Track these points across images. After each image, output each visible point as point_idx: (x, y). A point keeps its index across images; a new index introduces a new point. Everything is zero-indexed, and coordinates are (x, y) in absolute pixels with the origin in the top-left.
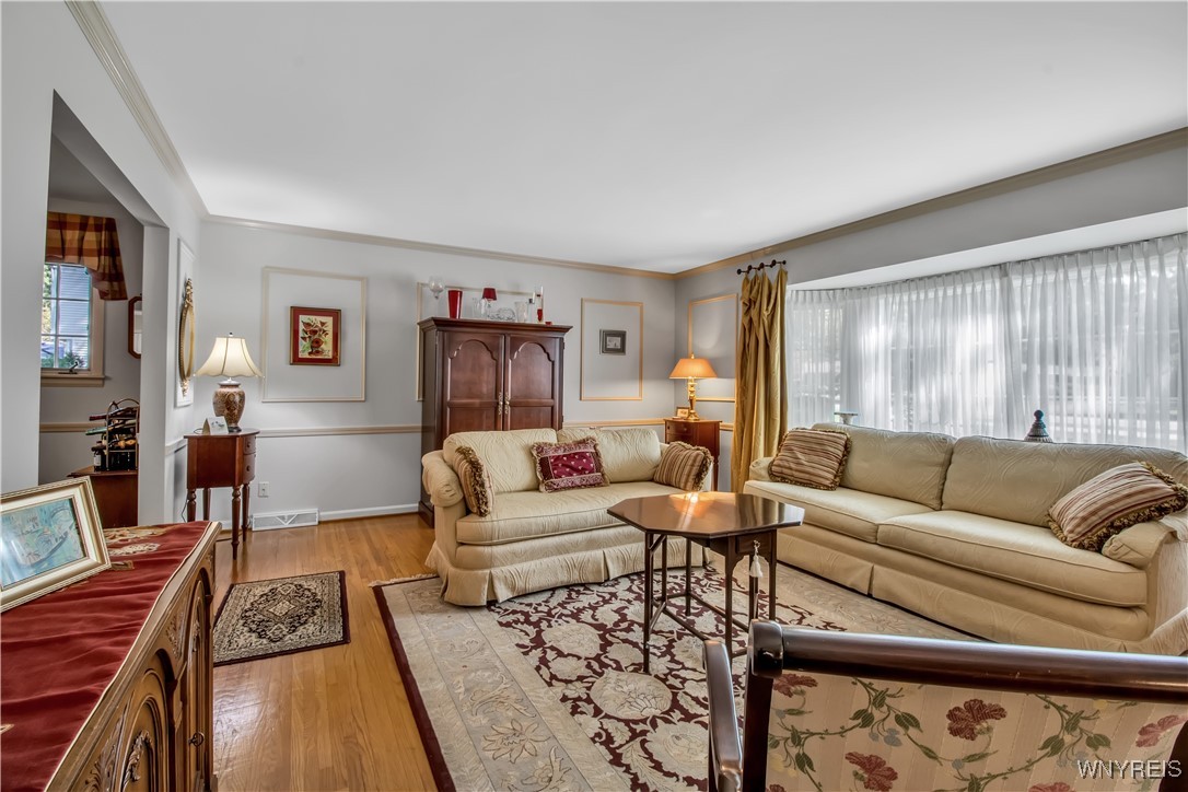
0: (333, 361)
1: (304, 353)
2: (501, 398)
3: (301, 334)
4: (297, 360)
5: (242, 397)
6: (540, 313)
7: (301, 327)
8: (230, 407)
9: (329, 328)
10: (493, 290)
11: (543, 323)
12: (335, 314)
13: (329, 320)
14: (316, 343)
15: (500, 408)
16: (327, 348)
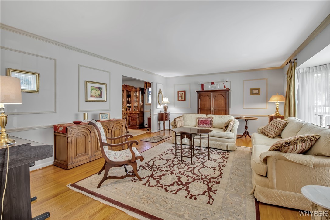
0: (184, 100)
1: (180, 99)
2: (211, 108)
3: (179, 96)
4: (179, 101)
5: (167, 107)
6: (225, 86)
7: (179, 94)
8: (166, 109)
9: (184, 94)
10: (214, 82)
11: (226, 89)
12: (184, 91)
13: (183, 93)
14: (182, 97)
15: (211, 110)
16: (183, 98)
